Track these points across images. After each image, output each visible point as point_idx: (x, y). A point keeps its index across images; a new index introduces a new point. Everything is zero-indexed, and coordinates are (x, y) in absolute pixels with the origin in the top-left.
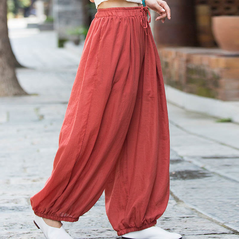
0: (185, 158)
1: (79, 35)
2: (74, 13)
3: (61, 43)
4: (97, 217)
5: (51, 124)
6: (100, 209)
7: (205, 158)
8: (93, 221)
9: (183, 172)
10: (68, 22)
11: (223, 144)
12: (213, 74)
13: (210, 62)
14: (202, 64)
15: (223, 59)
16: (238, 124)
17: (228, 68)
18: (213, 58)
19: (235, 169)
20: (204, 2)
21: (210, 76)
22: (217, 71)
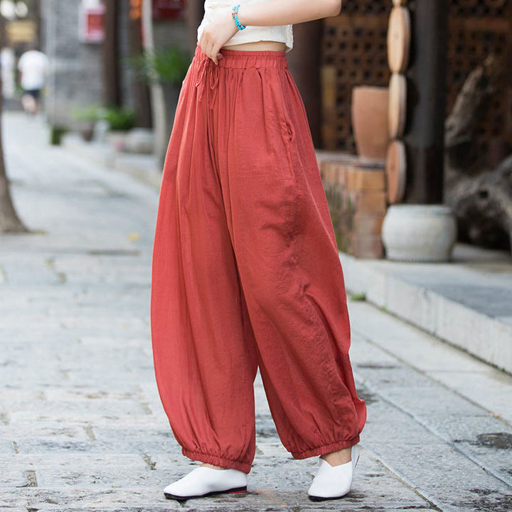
3: (57, 136)
5: (85, 292)
11: (369, 341)
12: (349, 203)
13: (347, 179)
14: (337, 183)
15: (361, 173)
16: (373, 304)
17: (365, 191)
18: (351, 170)
19: (396, 389)
20: (330, 61)
21: (345, 206)
22: (353, 196)
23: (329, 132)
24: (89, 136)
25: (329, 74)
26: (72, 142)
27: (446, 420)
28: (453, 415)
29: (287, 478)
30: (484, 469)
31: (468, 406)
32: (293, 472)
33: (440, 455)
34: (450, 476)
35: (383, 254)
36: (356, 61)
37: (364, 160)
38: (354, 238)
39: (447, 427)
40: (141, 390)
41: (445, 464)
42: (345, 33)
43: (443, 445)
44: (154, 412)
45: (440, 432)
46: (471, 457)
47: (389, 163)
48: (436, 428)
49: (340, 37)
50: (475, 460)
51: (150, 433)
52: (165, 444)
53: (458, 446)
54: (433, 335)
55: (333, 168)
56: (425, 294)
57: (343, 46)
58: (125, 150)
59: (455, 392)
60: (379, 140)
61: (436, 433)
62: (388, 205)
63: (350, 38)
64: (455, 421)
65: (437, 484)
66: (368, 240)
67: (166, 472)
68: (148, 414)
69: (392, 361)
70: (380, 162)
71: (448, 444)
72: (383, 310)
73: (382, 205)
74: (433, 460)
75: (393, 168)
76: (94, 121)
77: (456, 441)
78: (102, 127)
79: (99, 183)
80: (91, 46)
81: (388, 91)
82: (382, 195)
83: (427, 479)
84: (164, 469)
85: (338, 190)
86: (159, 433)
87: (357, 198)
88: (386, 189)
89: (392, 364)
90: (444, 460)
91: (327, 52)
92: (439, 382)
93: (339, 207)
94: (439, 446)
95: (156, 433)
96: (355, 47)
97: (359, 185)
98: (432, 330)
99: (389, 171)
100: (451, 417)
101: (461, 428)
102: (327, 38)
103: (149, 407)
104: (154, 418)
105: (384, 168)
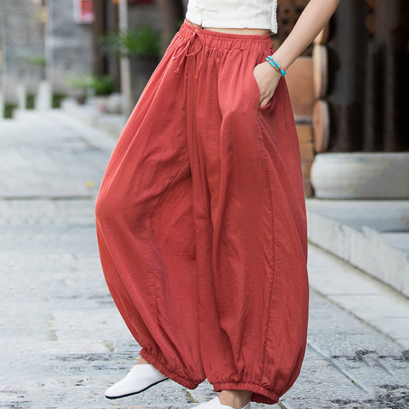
1: (85, 88)
2: (79, 50)
3: (57, 101)
4: (102, 387)
6: (108, 374)
8: (96, 394)
10: (68, 66)
24: (82, 101)
26: (69, 105)
27: (333, 338)
28: (340, 334)
29: (162, 395)
30: (353, 381)
31: (358, 325)
32: (169, 389)
33: (315, 370)
34: (317, 389)
35: (312, 194)
39: (330, 344)
40: (53, 319)
41: (317, 379)
43: (321, 361)
44: (59, 339)
45: (322, 349)
46: (344, 371)
47: (315, 119)
48: (319, 345)
50: (347, 374)
51: (48, 357)
52: (59, 367)
53: (335, 361)
54: (347, 263)
56: (340, 228)
58: (106, 111)
59: (350, 313)
60: (305, 100)
61: (319, 350)
62: (315, 153)
64: (340, 339)
65: (303, 396)
67: (50, 393)
68: (53, 340)
70: (307, 118)
71: (326, 359)
73: (311, 153)
74: (306, 375)
75: (318, 122)
77: (335, 357)
78: (90, 92)
79: (82, 139)
80: (85, 26)
81: (312, 58)
82: (310, 145)
83: (295, 392)
84: (50, 390)
86: (58, 358)
88: (313, 141)
90: (316, 374)
92: (337, 304)
94: (317, 361)
95: (55, 358)
98: (346, 258)
99: (315, 125)
100: (337, 336)
101: (343, 346)
103: (57, 333)
104: (58, 344)
105: (310, 123)
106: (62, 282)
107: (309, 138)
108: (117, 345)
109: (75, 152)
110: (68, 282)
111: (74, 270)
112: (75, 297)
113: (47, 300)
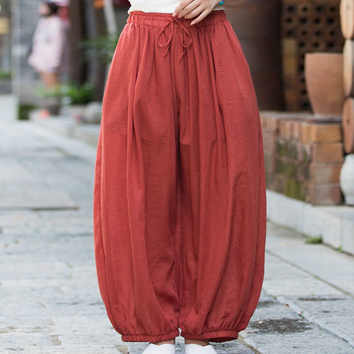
0: (281, 299)
3: (24, 112)
5: (17, 242)
7: (302, 299)
9: (278, 321)
11: (317, 278)
12: (305, 153)
13: (300, 133)
14: (292, 137)
15: (314, 127)
16: (329, 246)
17: (319, 143)
18: (305, 125)
19: (335, 318)
20: (290, 34)
21: (300, 157)
22: (307, 148)
23: (291, 96)
24: (55, 111)
25: (289, 46)
35: (341, 200)
36: (318, 33)
37: (318, 116)
38: (311, 186)
40: (53, 324)
42: (305, 9)
44: (63, 343)
47: (345, 117)
49: (300, 13)
55: (288, 124)
57: (303, 21)
58: (83, 121)
60: (334, 98)
62: (345, 154)
63: (311, 14)
66: (325, 188)
68: (56, 345)
69: (337, 293)
70: (336, 117)
72: (338, 250)
75: (348, 121)
76: (59, 97)
78: (66, 101)
79: (58, 149)
81: (343, 54)
82: (339, 145)
85: (294, 142)
87: (312, 149)
88: (342, 141)
89: (337, 297)
91: (287, 27)
93: (295, 158)
96: (317, 21)
97: (314, 138)
99: (345, 124)
102: (286, 15)
103: (59, 338)
104: (63, 349)
105: (340, 122)
106: (58, 289)
107: (338, 137)
108: (132, 350)
109: (54, 161)
110: (64, 289)
111: (69, 277)
112: (75, 303)
113: (43, 306)
